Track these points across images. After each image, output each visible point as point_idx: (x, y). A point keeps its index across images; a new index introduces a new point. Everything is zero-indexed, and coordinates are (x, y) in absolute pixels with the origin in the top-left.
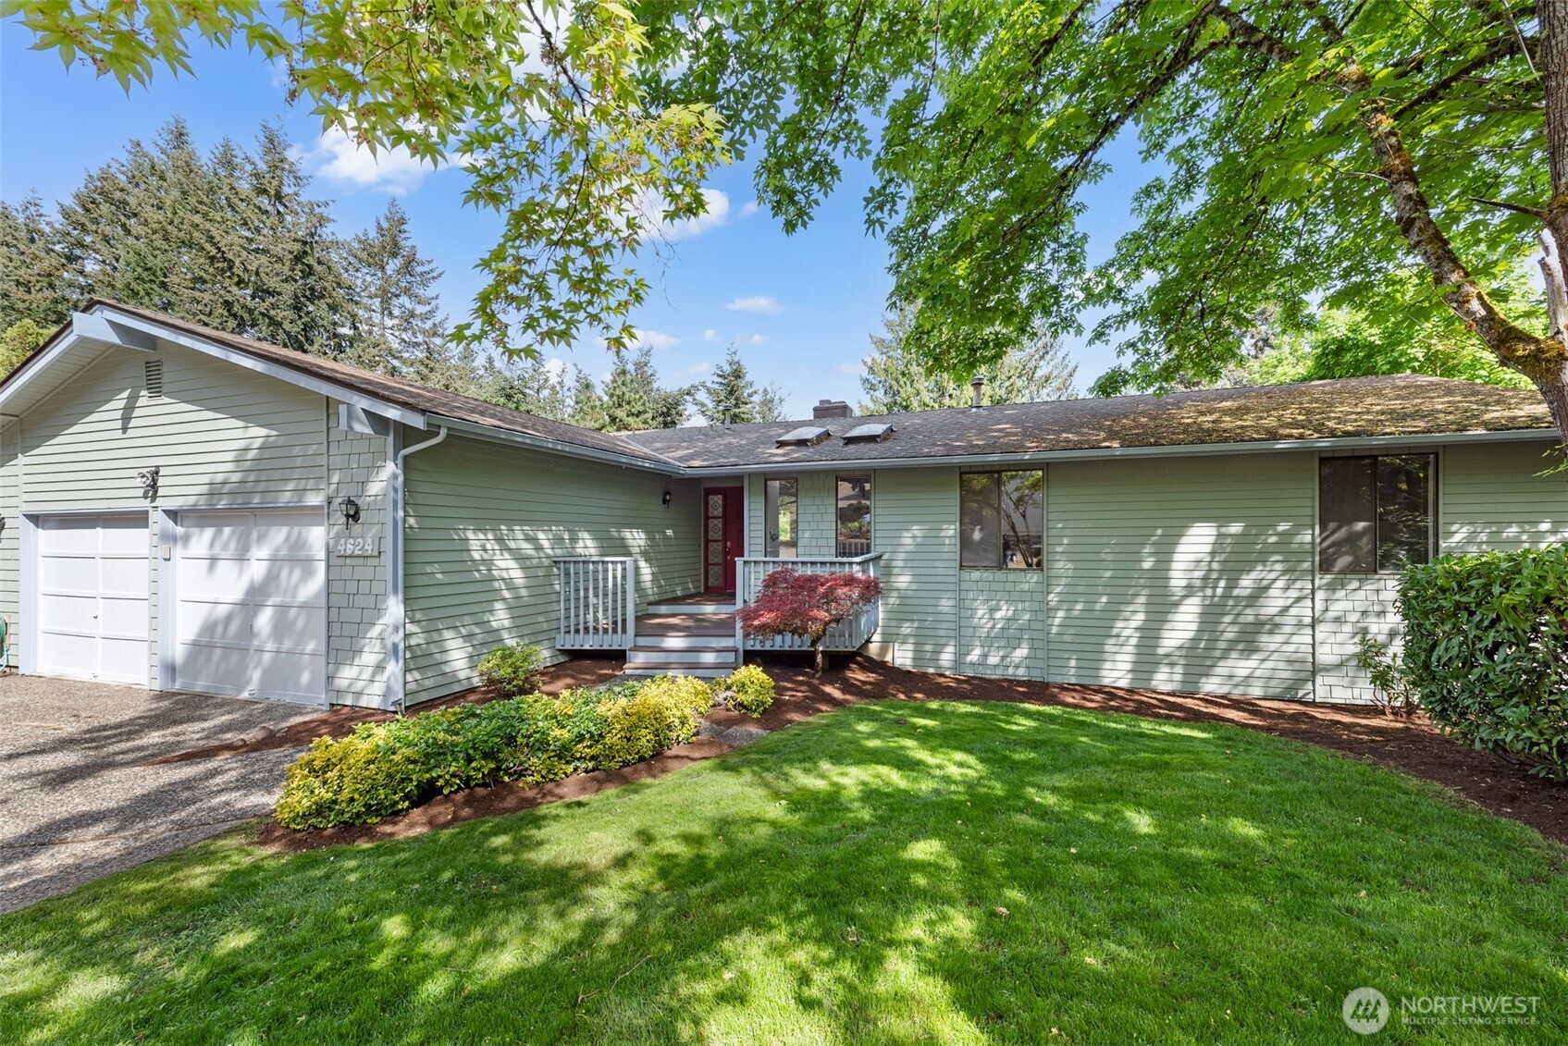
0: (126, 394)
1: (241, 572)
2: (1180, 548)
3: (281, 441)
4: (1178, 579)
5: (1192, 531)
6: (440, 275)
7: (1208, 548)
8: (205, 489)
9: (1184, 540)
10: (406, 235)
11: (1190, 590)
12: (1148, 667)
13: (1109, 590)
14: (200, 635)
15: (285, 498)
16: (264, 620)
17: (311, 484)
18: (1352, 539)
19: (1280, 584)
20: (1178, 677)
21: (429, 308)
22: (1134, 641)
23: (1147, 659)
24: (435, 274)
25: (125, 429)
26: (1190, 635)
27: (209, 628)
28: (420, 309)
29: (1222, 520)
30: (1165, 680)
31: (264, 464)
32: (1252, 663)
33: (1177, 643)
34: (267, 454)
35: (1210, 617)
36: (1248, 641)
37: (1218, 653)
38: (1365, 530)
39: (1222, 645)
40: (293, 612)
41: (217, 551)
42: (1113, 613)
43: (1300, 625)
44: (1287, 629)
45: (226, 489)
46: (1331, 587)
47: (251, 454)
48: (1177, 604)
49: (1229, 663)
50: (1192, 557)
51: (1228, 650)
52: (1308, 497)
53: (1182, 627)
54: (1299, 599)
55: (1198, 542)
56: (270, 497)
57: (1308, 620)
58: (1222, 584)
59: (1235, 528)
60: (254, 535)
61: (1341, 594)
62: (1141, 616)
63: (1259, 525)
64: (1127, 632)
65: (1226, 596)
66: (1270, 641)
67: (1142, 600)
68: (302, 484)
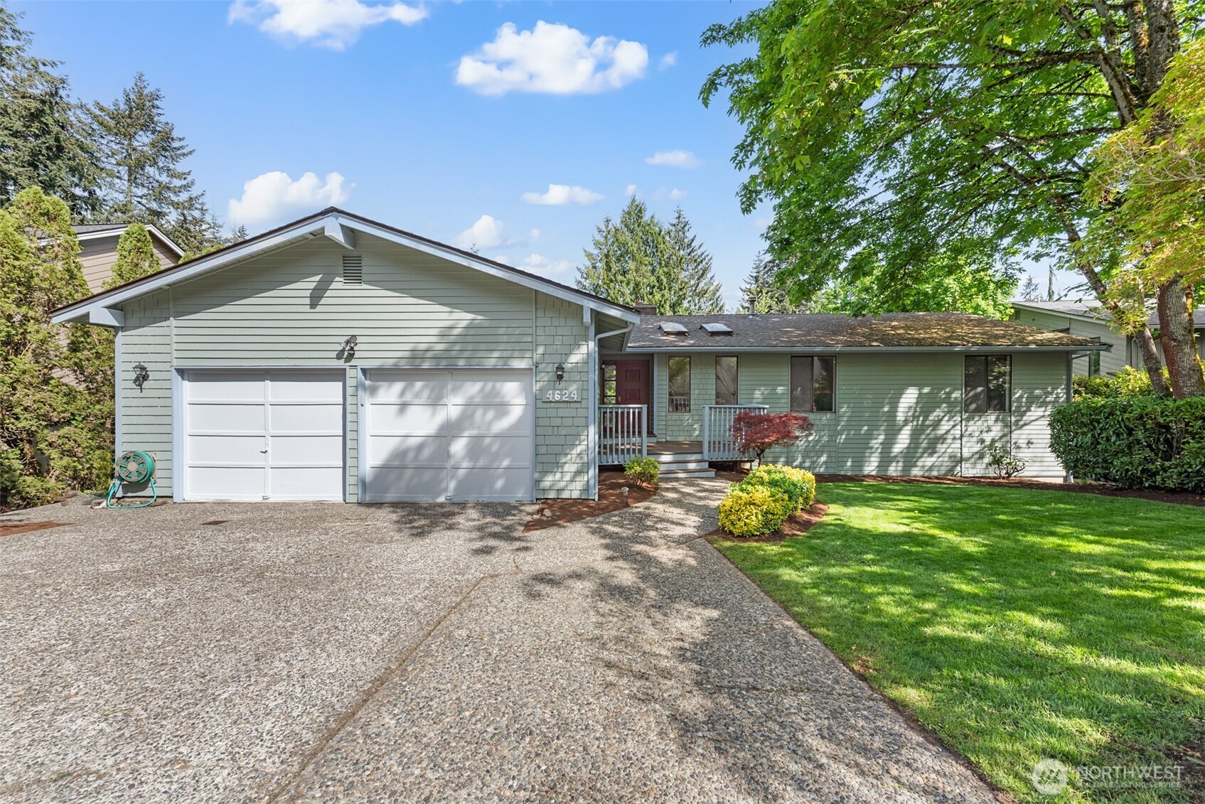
0: (318, 278)
1: (434, 414)
2: (902, 400)
3: (487, 324)
4: (900, 417)
5: (908, 391)
6: (191, 153)
7: (914, 401)
8: (407, 354)
9: (904, 396)
10: (159, 111)
11: (906, 422)
12: (886, 464)
13: (869, 423)
14: (388, 460)
15: (490, 363)
16: (458, 447)
17: (516, 354)
18: (976, 396)
19: (946, 418)
20: (900, 468)
21: (184, 182)
22: (879, 450)
23: (886, 459)
24: (185, 151)
25: (313, 305)
26: (906, 446)
27: (400, 454)
28: (177, 183)
29: (920, 386)
30: (894, 470)
31: (469, 339)
32: (934, 459)
33: (900, 450)
34: (472, 332)
35: (915, 435)
36: (931, 450)
37: (918, 455)
38: (982, 391)
39: (920, 450)
40: (487, 441)
41: (408, 397)
42: (870, 436)
43: (954, 439)
44: (949, 441)
45: (429, 354)
46: (968, 420)
47: (456, 331)
48: (900, 430)
49: (922, 459)
50: (907, 405)
51: (923, 453)
52: (959, 374)
53: (903, 441)
54: (954, 426)
55: (910, 397)
56: (474, 362)
57: (958, 436)
58: (921, 419)
59: (926, 390)
60: (450, 387)
61: (971, 423)
62: (882, 437)
63: (937, 388)
64: (876, 446)
65: (923, 425)
66: (941, 448)
67: (883, 428)
68: (506, 354)
